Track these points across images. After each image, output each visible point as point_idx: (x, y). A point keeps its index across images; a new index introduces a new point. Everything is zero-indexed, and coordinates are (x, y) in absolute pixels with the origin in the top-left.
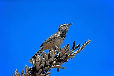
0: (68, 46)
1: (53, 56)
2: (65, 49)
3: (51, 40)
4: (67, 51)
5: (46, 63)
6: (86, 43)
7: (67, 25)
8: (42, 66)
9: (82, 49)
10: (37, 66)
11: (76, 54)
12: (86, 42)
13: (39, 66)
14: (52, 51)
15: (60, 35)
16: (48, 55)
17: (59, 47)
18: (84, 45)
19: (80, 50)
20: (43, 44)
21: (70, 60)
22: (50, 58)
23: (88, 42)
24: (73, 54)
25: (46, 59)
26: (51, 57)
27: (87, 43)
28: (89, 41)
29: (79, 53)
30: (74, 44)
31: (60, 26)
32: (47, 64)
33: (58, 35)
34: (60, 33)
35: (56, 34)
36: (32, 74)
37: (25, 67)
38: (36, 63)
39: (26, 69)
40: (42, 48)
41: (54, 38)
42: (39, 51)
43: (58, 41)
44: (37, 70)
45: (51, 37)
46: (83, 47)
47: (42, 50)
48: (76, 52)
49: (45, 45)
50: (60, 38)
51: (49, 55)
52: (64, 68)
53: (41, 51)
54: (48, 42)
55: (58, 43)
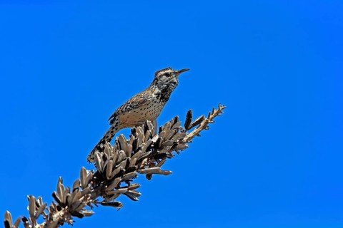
0: (176, 121)
1: (144, 146)
2: (168, 127)
3: (137, 107)
4: (175, 133)
5: (128, 162)
6: (213, 111)
7: (175, 73)
8: (121, 171)
9: (204, 127)
10: (109, 169)
11: (192, 137)
12: (215, 112)
13: (113, 169)
14: (139, 132)
15: (158, 94)
16: (132, 142)
17: (154, 122)
18: (211, 116)
19: (200, 129)
20: (115, 115)
21: (178, 153)
22: (138, 151)
23: (219, 111)
24: (185, 139)
25: (127, 154)
26: (140, 149)
27: (217, 113)
28: (221, 108)
29: (198, 135)
30: (189, 116)
31: (159, 74)
32: (131, 166)
33: (154, 96)
34: (157, 91)
35: (147, 92)
36: (94, 188)
37: (81, 173)
38: (107, 162)
39: (84, 177)
40: (114, 125)
41: (144, 102)
42: (108, 133)
43: (153, 108)
44: (108, 178)
45: (134, 99)
46: (207, 122)
47: (114, 130)
48: (191, 134)
49: (121, 116)
50: (158, 101)
51: (135, 143)
52: (169, 173)
53: (112, 132)
54: (129, 110)
55: (151, 113)
